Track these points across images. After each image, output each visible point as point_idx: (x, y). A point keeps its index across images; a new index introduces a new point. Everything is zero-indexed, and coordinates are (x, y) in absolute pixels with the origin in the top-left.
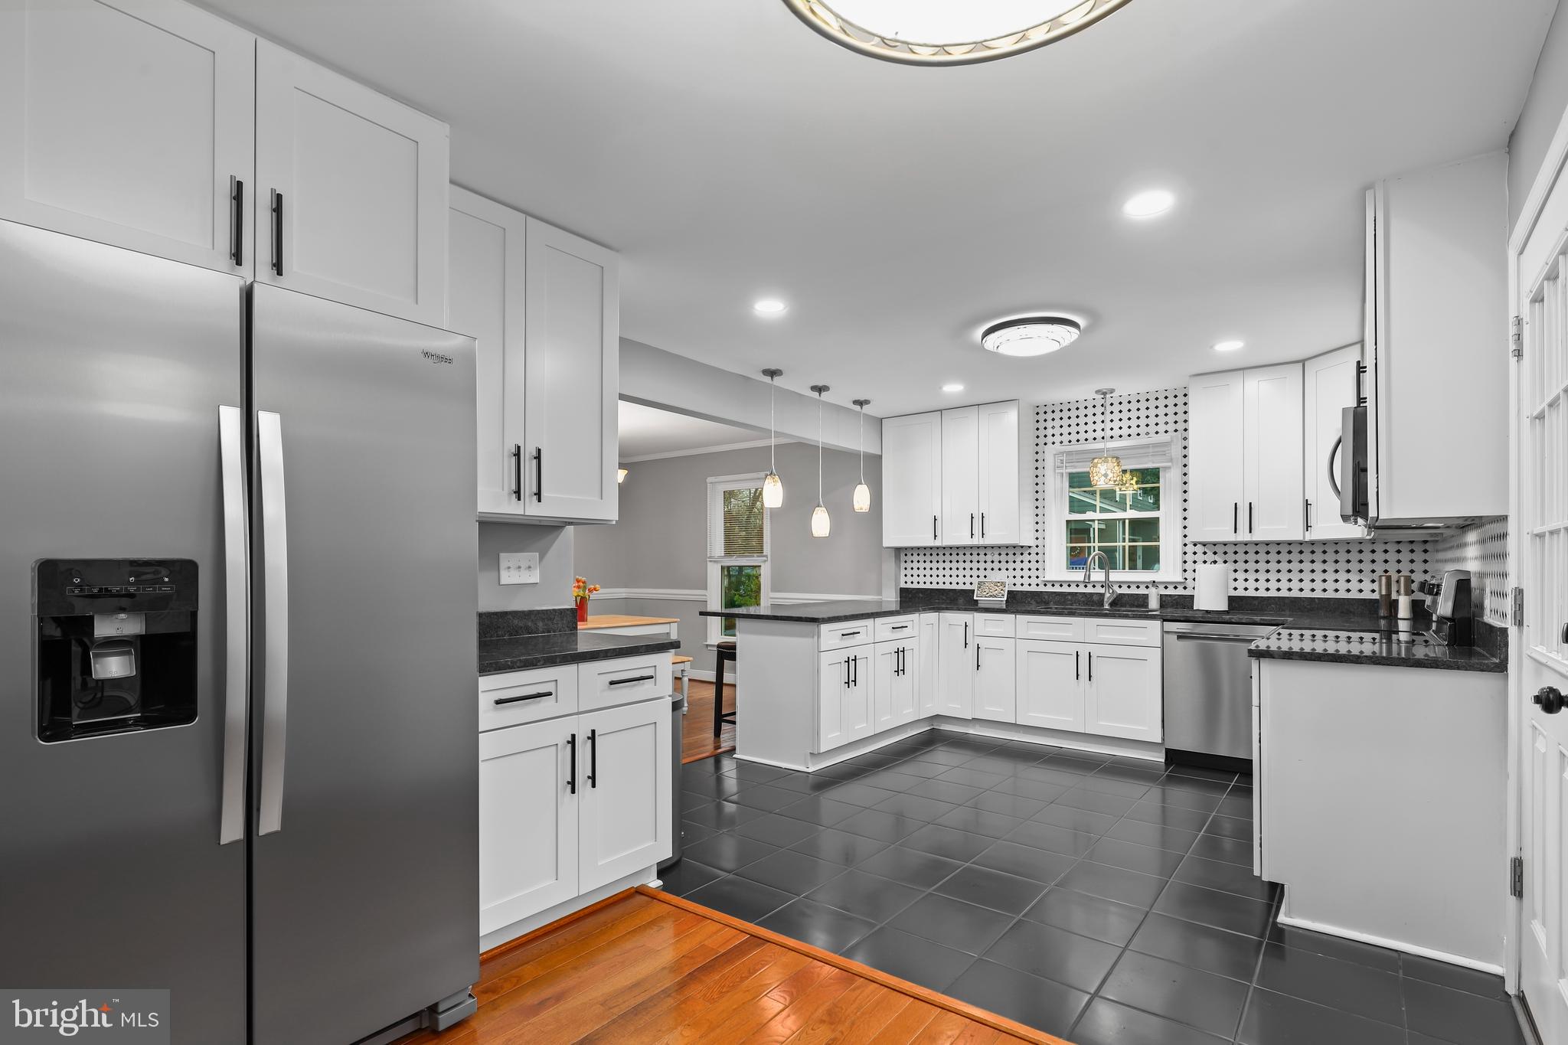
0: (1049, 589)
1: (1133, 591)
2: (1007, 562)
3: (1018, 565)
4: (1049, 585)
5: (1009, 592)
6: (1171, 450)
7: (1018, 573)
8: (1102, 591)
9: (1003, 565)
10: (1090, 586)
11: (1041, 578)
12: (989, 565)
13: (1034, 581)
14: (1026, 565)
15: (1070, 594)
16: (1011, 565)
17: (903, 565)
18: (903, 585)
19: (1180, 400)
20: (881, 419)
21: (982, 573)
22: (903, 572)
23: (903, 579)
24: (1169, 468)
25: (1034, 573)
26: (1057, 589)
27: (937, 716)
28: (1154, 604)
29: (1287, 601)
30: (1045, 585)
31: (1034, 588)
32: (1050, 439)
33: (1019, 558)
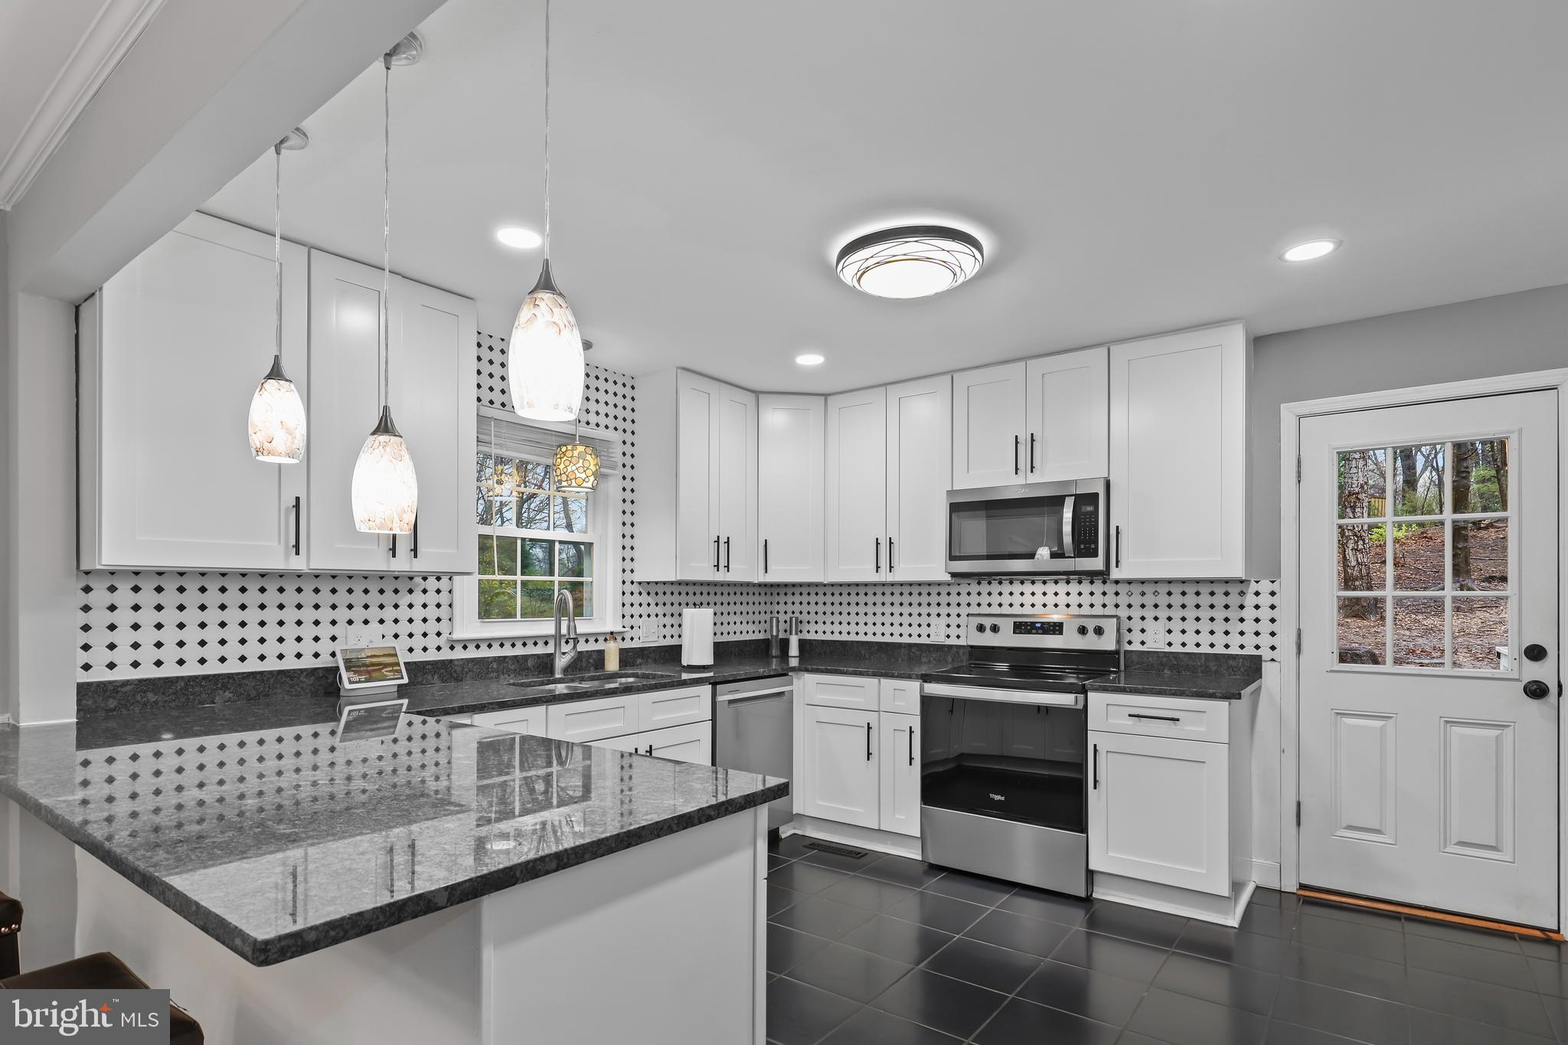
0: (459, 654)
2: (381, 607)
3: (403, 613)
4: (459, 648)
5: (408, 666)
7: (403, 628)
8: (550, 649)
9: (374, 613)
11: (445, 636)
12: (342, 614)
13: (432, 642)
14: (418, 613)
16: (389, 613)
25: (432, 627)
26: (472, 653)
30: (452, 648)
31: (432, 655)
33: (404, 599)
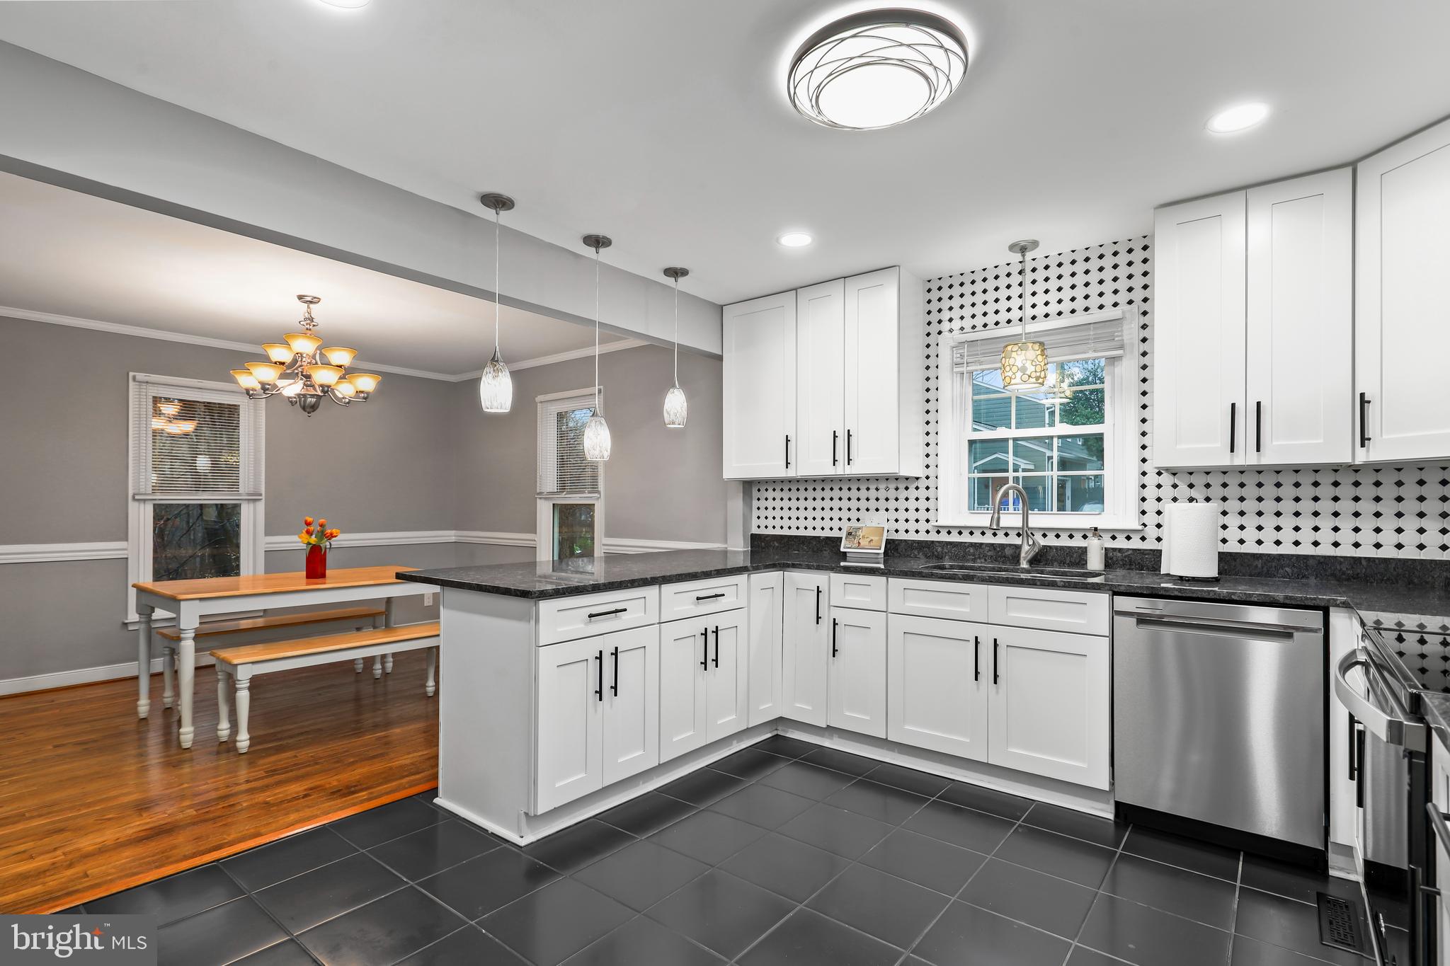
0: (944, 537)
1: (1064, 542)
2: (887, 500)
3: (902, 504)
4: (944, 533)
5: (888, 542)
6: (1122, 331)
7: (902, 515)
8: (1018, 541)
9: (882, 504)
10: (1001, 534)
11: (933, 523)
12: (864, 504)
13: (922, 526)
14: (912, 504)
15: (972, 545)
17: (755, 504)
18: (755, 531)
19: (1138, 256)
20: (722, 307)
21: (854, 514)
22: (755, 513)
23: (755, 522)
24: (1119, 358)
25: (922, 515)
26: (954, 538)
27: (781, 718)
28: (1095, 562)
29: (1311, 562)
30: (938, 532)
31: (922, 537)
32: (946, 326)
33: (902, 494)
